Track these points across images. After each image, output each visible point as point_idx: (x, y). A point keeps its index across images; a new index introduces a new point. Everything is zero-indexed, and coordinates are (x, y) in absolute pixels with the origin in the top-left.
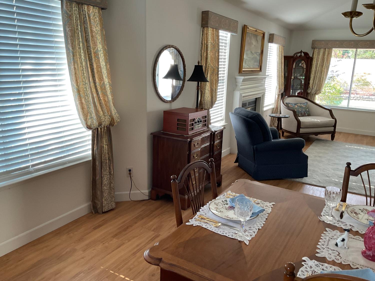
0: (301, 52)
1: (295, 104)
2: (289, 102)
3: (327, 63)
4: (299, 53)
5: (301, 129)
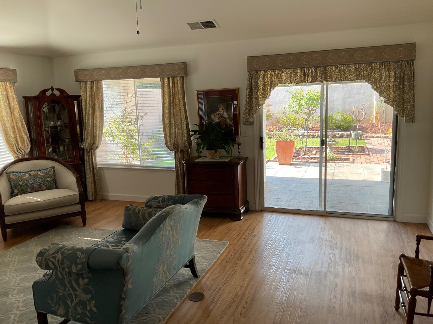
0: (52, 89)
3: (99, 103)
4: (47, 90)
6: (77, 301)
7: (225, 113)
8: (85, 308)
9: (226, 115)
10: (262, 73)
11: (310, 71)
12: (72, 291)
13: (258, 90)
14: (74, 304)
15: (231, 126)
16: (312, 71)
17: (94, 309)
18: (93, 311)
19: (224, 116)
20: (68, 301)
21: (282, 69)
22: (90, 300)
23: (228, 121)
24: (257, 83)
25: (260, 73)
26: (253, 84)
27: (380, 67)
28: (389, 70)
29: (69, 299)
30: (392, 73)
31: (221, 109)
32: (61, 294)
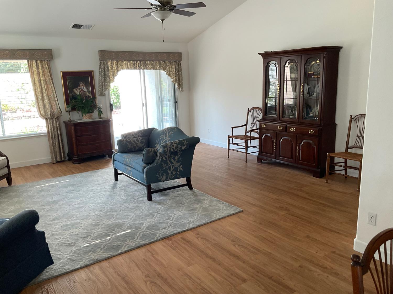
6: (173, 169)
7: (85, 88)
8: (177, 171)
9: (85, 90)
11: (137, 63)
12: (171, 165)
13: (109, 72)
14: (171, 171)
15: (89, 97)
16: (138, 63)
17: (181, 169)
18: (181, 170)
19: (84, 90)
20: (168, 171)
21: (122, 60)
22: (180, 166)
23: (87, 93)
24: (108, 68)
25: (109, 61)
26: (106, 68)
28: (172, 65)
29: (169, 170)
31: (81, 85)
32: (165, 168)
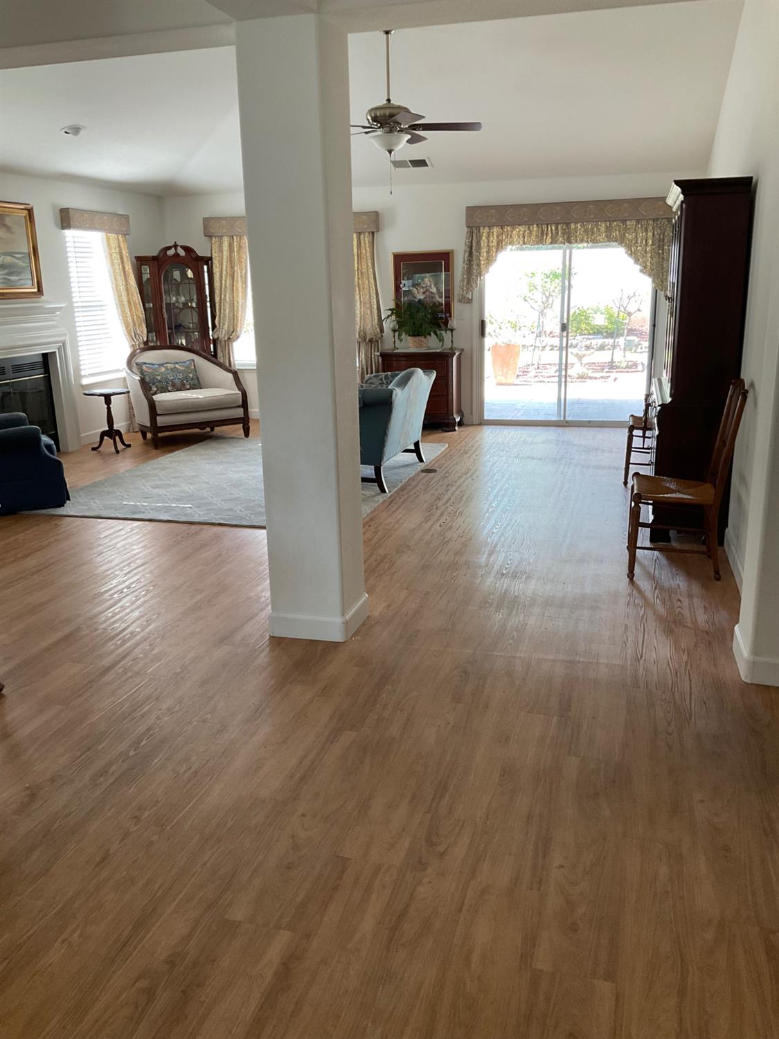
0: (175, 246)
1: (161, 365)
2: (144, 361)
4: (169, 248)
5: (158, 418)
9: (434, 290)
10: (486, 229)
13: (480, 253)
15: (440, 304)
19: (431, 290)
23: (437, 296)
24: (478, 243)
25: (484, 229)
26: (474, 244)
27: (636, 225)
28: (646, 230)
30: (650, 234)
31: (426, 280)
